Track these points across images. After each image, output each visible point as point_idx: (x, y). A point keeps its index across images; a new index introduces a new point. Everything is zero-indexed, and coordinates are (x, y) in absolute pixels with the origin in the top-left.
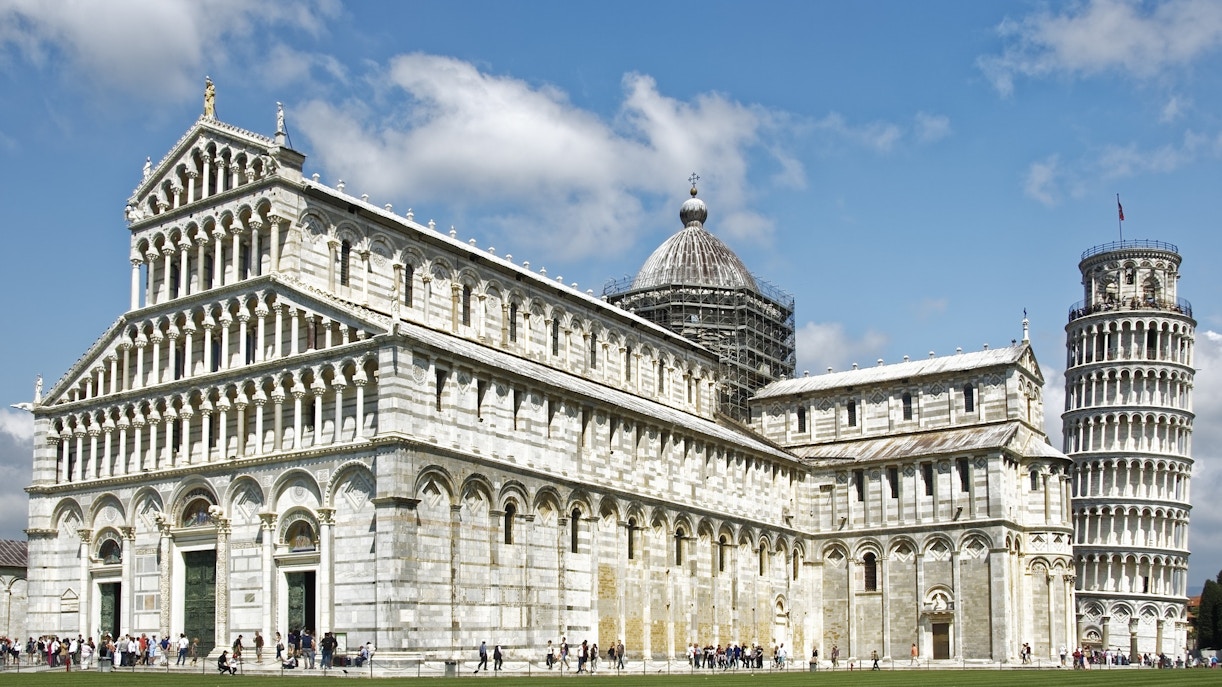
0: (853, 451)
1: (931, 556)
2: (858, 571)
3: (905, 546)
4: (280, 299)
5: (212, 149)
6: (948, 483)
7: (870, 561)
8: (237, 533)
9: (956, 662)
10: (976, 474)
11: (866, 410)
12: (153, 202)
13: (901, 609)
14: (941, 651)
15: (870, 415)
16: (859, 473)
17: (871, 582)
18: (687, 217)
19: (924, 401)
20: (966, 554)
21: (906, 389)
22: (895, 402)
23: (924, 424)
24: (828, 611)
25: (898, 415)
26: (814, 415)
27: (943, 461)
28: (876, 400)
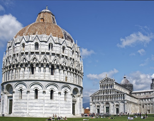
0: (141, 97)
1: (148, 105)
2: (142, 107)
3: (146, 105)
4: (115, 90)
5: (107, 79)
6: (149, 100)
7: (143, 106)
8: (111, 105)
9: (150, 113)
10: (152, 99)
11: (141, 94)
12: (101, 82)
13: (146, 110)
14: (149, 112)
15: (142, 94)
16: (142, 99)
17: (143, 107)
18: (124, 78)
19: (146, 93)
20: (151, 105)
21: (145, 92)
22: (144, 94)
23: (146, 95)
24: (140, 110)
25: (144, 95)
26: (137, 94)
27: (149, 98)
28: (142, 93)
